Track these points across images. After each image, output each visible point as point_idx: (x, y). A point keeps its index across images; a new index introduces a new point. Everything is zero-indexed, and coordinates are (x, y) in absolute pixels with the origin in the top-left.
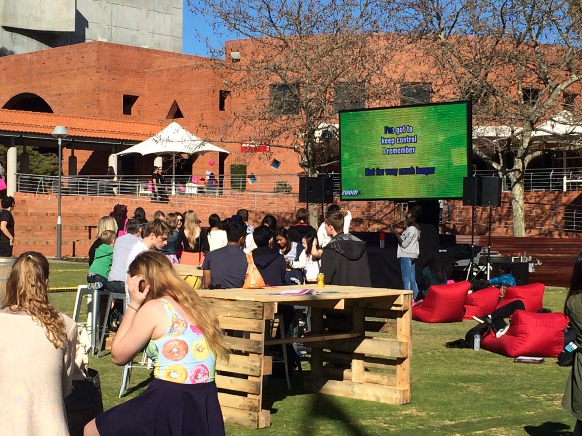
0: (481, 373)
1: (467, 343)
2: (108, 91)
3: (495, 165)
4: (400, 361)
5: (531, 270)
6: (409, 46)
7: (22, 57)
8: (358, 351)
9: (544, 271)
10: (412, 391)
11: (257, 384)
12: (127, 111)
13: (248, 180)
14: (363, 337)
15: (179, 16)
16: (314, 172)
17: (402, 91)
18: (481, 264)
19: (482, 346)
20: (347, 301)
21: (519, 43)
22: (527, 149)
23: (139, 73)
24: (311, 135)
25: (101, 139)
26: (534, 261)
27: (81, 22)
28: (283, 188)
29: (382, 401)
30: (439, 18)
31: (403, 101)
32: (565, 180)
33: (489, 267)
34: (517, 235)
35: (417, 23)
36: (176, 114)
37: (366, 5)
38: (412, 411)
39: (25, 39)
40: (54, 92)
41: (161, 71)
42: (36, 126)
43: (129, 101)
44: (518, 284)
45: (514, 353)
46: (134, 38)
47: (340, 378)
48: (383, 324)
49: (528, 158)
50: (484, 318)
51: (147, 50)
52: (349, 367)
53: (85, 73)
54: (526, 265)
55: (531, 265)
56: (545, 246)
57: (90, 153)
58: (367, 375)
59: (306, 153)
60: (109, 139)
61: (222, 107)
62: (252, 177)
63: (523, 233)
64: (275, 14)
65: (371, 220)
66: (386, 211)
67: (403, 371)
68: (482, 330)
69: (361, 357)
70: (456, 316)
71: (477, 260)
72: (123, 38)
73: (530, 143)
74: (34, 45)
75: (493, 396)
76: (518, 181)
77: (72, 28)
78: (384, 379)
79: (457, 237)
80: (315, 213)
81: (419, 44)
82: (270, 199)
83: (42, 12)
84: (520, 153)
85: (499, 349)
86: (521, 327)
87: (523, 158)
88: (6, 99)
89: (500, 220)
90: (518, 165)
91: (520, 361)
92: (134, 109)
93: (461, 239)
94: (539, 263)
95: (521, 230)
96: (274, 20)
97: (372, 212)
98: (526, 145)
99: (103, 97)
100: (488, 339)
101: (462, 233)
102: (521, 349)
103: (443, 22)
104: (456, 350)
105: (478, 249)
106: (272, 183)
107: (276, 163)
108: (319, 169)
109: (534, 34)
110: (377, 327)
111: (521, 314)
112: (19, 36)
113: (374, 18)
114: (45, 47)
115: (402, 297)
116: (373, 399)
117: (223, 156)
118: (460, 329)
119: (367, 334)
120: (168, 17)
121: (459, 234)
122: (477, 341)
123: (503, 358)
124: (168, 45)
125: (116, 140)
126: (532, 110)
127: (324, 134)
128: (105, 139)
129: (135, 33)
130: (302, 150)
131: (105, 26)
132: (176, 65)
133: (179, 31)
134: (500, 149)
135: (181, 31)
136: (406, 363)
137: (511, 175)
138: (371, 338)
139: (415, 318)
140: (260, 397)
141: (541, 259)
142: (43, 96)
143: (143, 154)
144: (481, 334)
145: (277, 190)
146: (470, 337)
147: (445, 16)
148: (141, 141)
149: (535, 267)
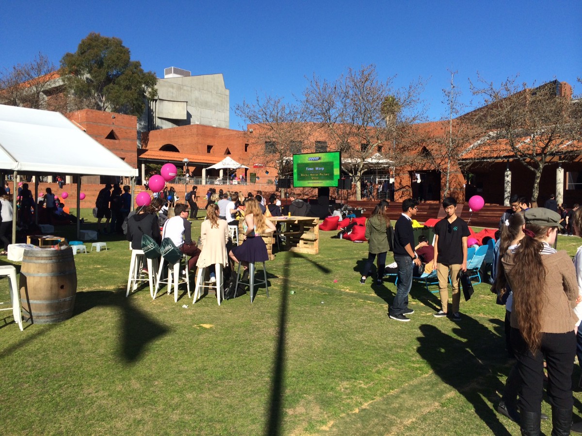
0: (342, 245)
1: (338, 237)
2: (201, 144)
3: (350, 174)
4: (315, 240)
5: (362, 213)
6: (318, 130)
7: (166, 130)
8: (302, 237)
9: (367, 213)
10: (319, 250)
11: (270, 246)
12: (209, 151)
13: (257, 179)
14: (303, 233)
15: (228, 113)
16: (283, 176)
17: (315, 147)
18: (344, 210)
19: (343, 238)
20: (298, 221)
21: (359, 129)
22: (362, 168)
23: (213, 137)
24: (282, 162)
25: (199, 163)
26: (363, 209)
27: (189, 115)
28: (270, 182)
29: (309, 253)
30: (330, 119)
31: (316, 150)
32: (377, 180)
33: (347, 212)
34: (358, 200)
35: (321, 120)
36: (228, 153)
37: (303, 114)
38: (319, 256)
39: (167, 122)
40: (180, 144)
41: (222, 136)
42: (174, 157)
43: (209, 148)
44: (357, 217)
45: (353, 240)
46: (210, 122)
47: (296, 246)
48: (309, 229)
49: (362, 172)
50: (344, 228)
51: (216, 128)
52: (299, 243)
53: (192, 137)
54: (360, 211)
55: (362, 211)
56: (367, 204)
57: (195, 168)
58: (305, 245)
59: (280, 169)
60: (202, 163)
61: (246, 150)
62: (258, 178)
63: (360, 200)
64: (268, 116)
65: (304, 194)
66: (310, 191)
67: (316, 243)
68: (343, 232)
69: (303, 239)
70: (334, 229)
71: (343, 209)
72: (205, 122)
73: (363, 166)
74: (169, 125)
75: (345, 252)
76: (359, 180)
77: (185, 118)
78: (310, 246)
79: (336, 201)
80: (283, 192)
81: (323, 128)
82: (266, 186)
83: (173, 111)
84: (359, 170)
85: (349, 238)
86: (355, 231)
87: (360, 172)
88: (161, 146)
89: (353, 195)
90: (359, 174)
91: (355, 242)
92: (211, 151)
93: (337, 201)
94: (365, 210)
95: (359, 198)
96: (268, 119)
97: (304, 192)
98: (361, 167)
99: (199, 146)
100: (345, 235)
101: (338, 199)
102: (356, 238)
103: (331, 120)
104: (334, 239)
105: (343, 205)
106: (266, 180)
107: (267, 172)
108: (285, 175)
109: (365, 125)
110: (308, 230)
111: (356, 226)
112: (164, 121)
113: (305, 118)
114: (175, 126)
115: (316, 220)
116: (306, 253)
117: (246, 170)
118: (336, 233)
119: (305, 232)
120: (223, 114)
121: (337, 199)
122: (341, 236)
123: (350, 241)
124: (223, 125)
125: (205, 163)
126: (364, 154)
127: (286, 162)
128: (201, 163)
129: (210, 120)
130: (278, 168)
131: (198, 117)
132: (228, 134)
133: (228, 120)
134: (353, 167)
135: (228, 119)
136: (317, 241)
137: (356, 178)
138: (306, 233)
139: (320, 229)
140: (271, 250)
141: (365, 208)
142: (175, 146)
143: (216, 169)
144: (343, 234)
145: (268, 183)
146: (339, 234)
147: (332, 119)
148: (215, 164)
149: (364, 212)
